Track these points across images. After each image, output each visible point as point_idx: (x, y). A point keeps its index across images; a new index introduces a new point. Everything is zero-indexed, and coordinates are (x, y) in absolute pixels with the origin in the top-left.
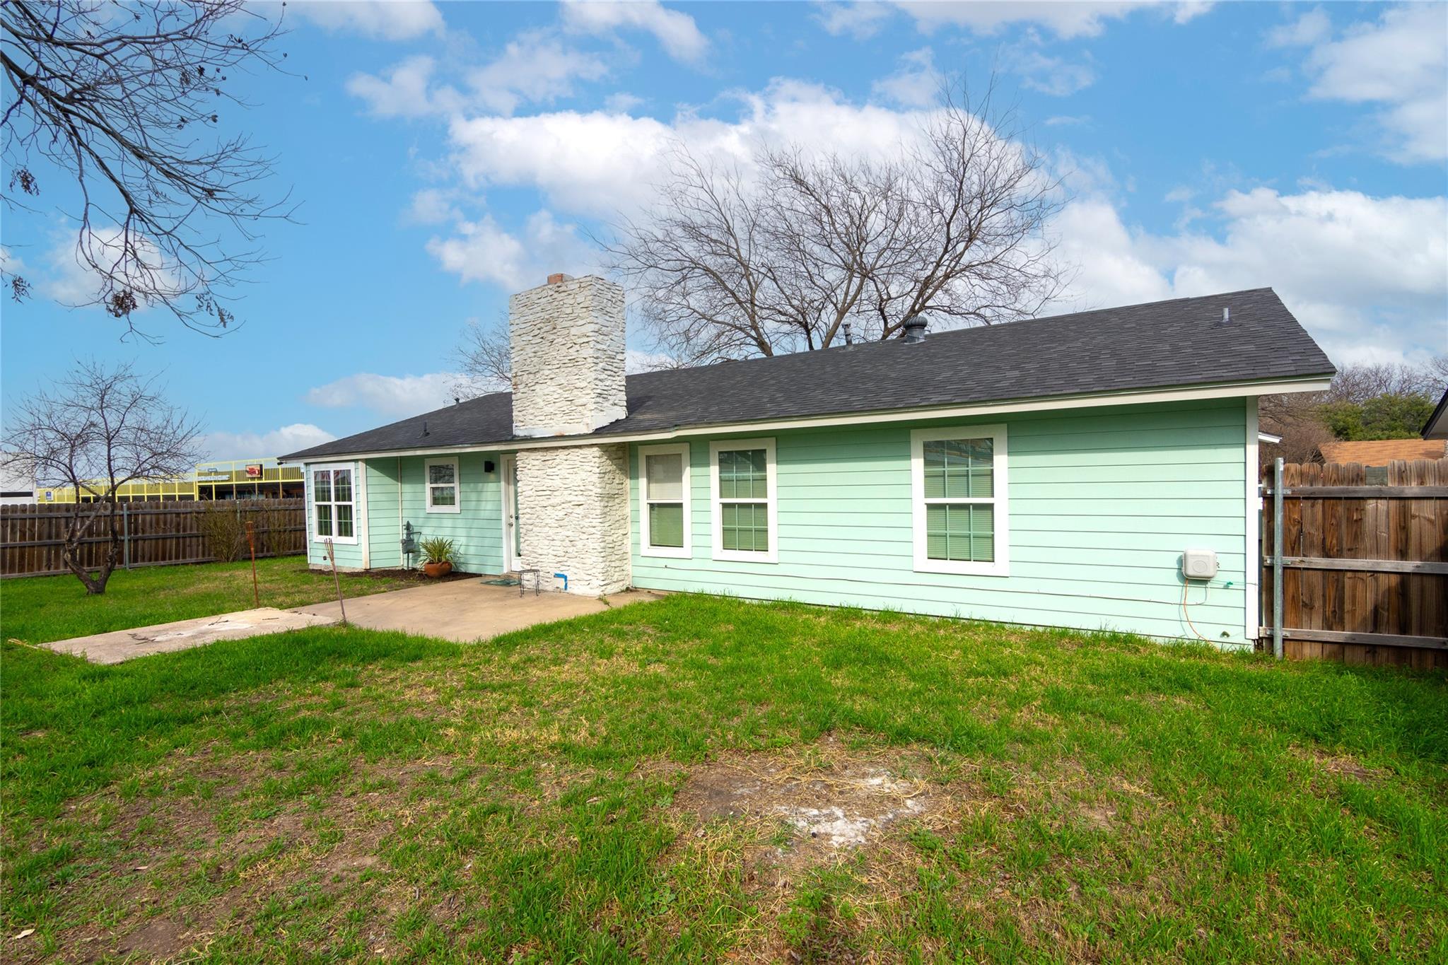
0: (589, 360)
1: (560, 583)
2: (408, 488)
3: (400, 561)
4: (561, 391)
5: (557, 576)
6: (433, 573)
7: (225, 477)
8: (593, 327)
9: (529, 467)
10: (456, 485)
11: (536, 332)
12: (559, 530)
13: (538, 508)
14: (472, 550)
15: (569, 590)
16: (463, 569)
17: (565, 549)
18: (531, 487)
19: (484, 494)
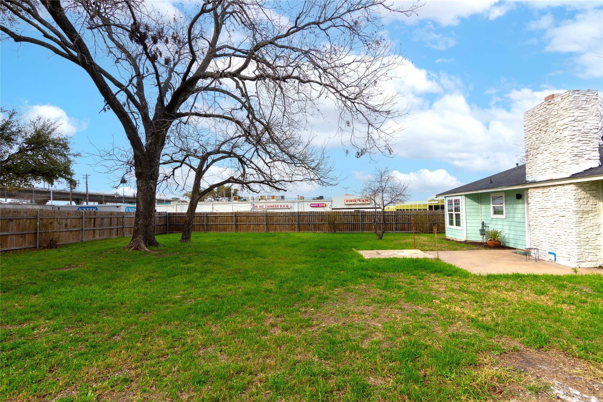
0: (568, 137)
1: (552, 257)
2: (483, 206)
3: (479, 238)
4: (550, 156)
5: (550, 253)
6: (490, 245)
7: (437, 202)
8: (570, 119)
9: (534, 196)
10: (504, 205)
11: (537, 128)
12: (552, 229)
13: (540, 217)
14: (511, 236)
15: (557, 262)
16: (507, 245)
17: (555, 240)
18: (535, 207)
19: (517, 210)
